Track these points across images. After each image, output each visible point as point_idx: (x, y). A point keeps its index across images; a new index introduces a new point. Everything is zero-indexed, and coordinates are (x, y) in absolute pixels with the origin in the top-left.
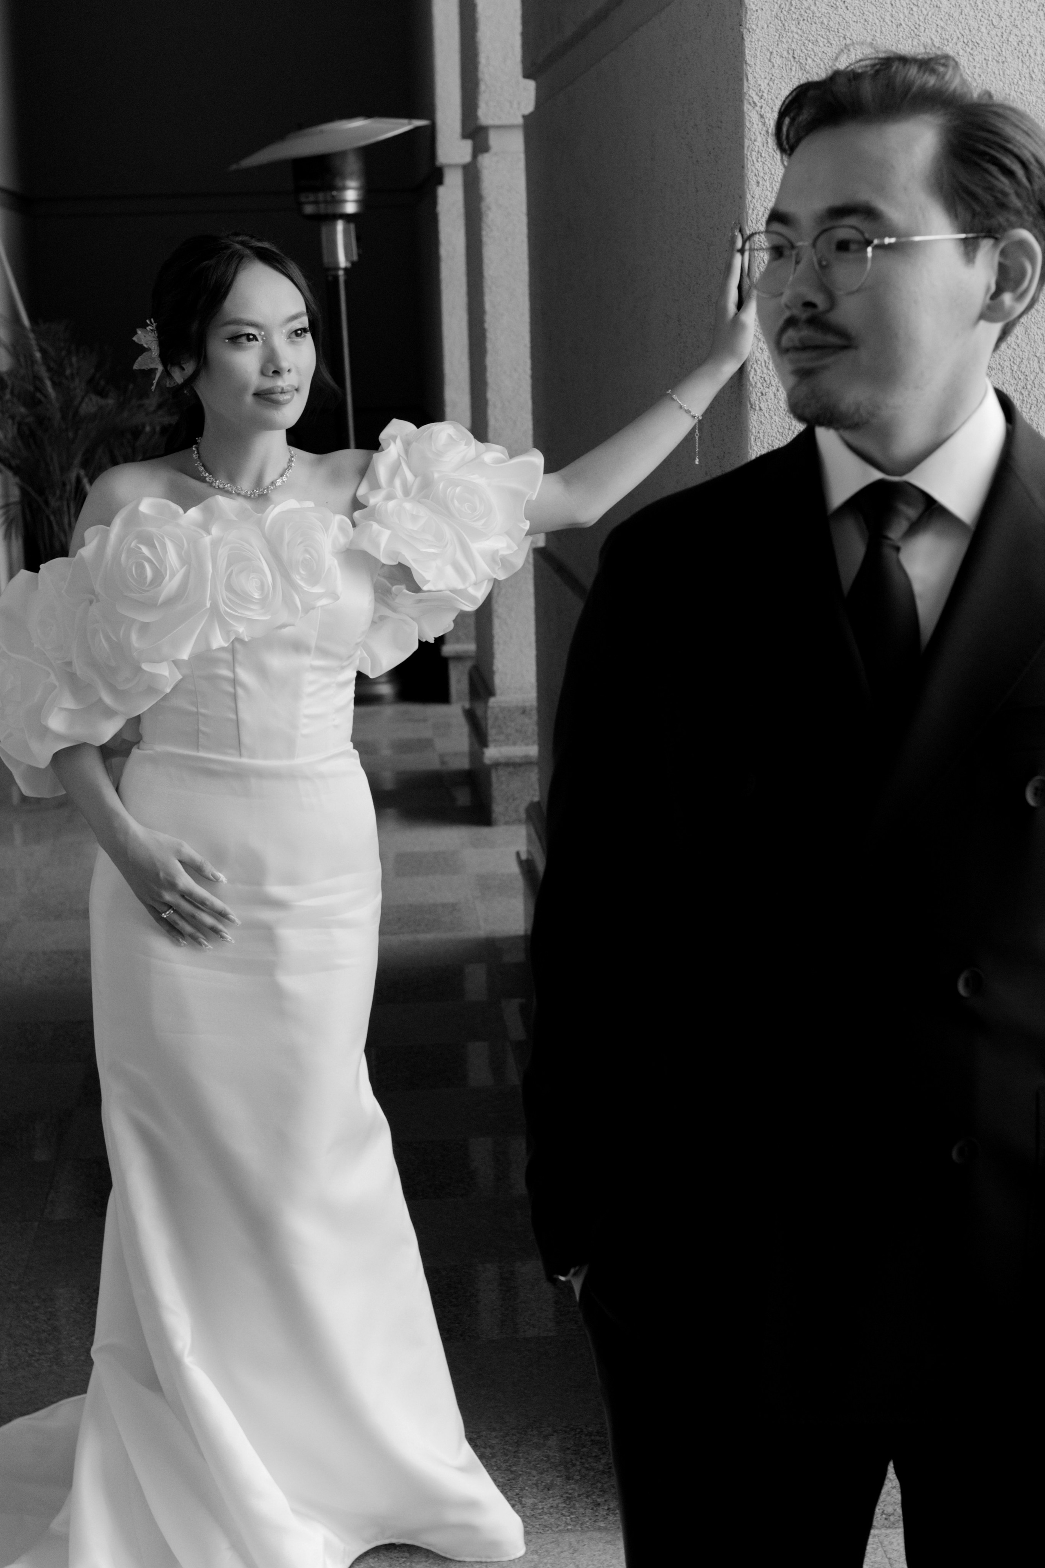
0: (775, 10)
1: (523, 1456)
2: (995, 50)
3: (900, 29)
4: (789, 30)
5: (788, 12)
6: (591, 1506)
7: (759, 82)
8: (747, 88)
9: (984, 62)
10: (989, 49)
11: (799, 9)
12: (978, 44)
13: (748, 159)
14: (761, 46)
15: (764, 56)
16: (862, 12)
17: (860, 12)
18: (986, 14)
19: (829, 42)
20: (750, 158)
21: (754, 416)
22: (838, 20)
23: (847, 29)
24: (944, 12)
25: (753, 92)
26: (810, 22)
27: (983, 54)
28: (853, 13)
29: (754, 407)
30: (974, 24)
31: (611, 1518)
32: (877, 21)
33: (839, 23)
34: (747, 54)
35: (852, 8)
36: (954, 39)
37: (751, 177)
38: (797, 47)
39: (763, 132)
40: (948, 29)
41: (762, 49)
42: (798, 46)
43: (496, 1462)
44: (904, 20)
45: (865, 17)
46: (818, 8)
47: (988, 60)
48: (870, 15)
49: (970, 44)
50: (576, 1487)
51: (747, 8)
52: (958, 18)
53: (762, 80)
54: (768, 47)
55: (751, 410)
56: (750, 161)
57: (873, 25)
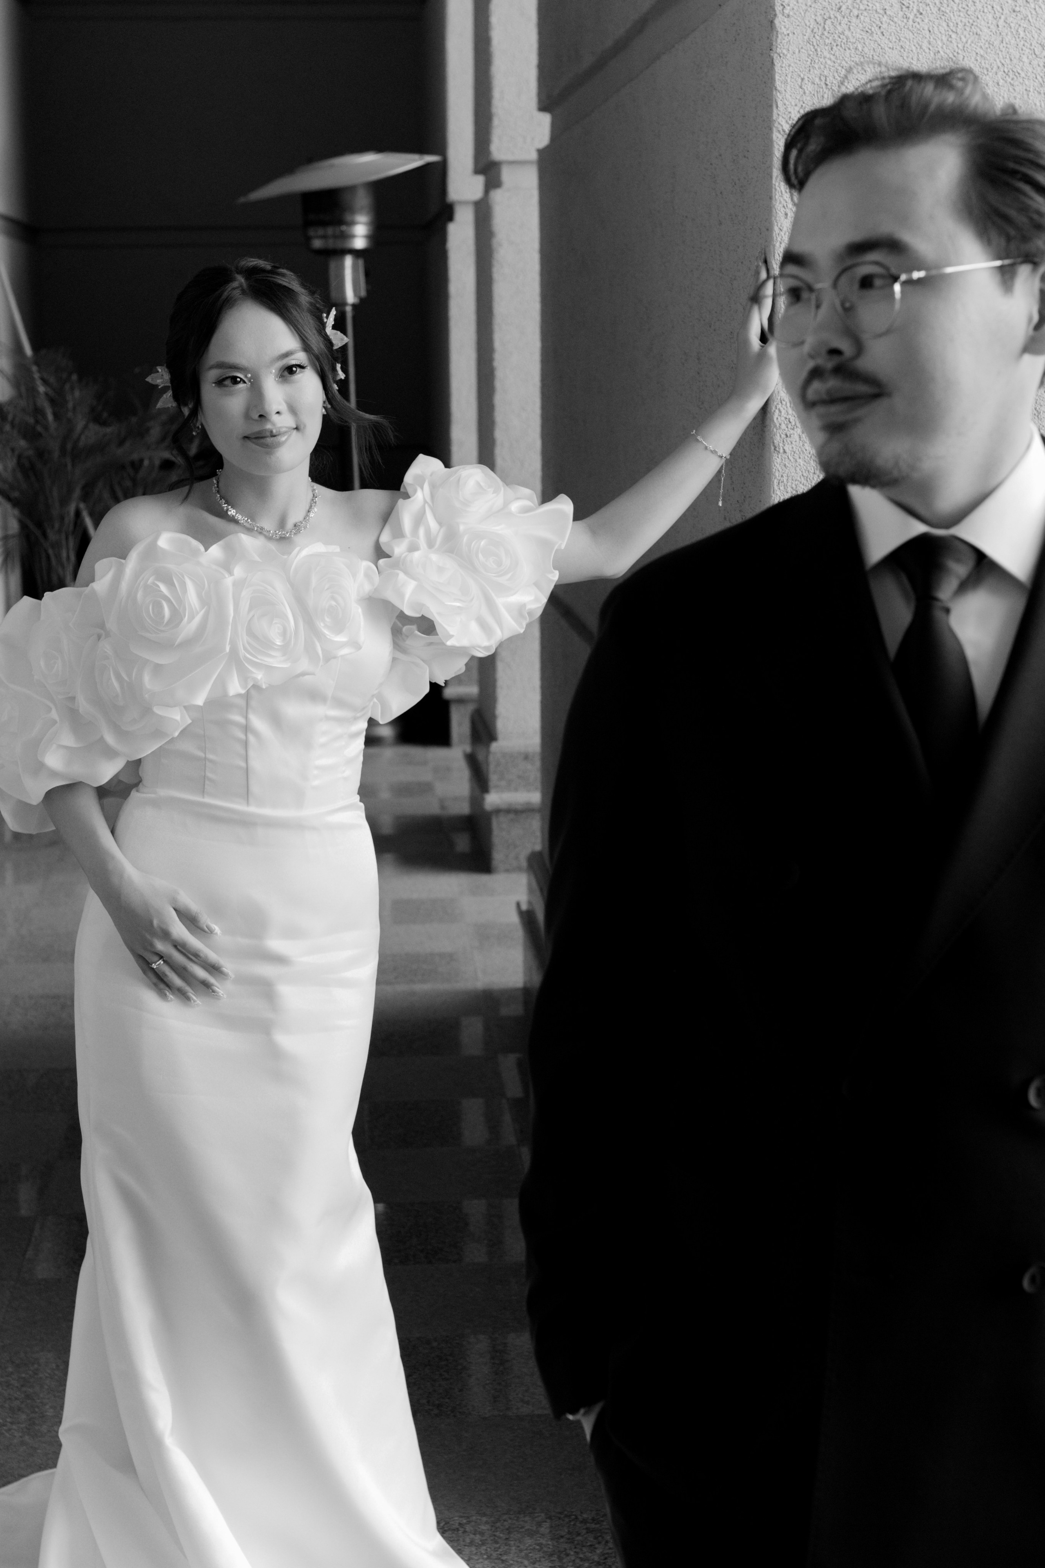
0: (807, 35)
1: (515, 1544)
2: (1037, 81)
4: (821, 55)
5: (821, 37)
7: (789, 110)
8: (777, 116)
9: (1025, 92)
10: (1030, 80)
11: (833, 34)
12: (1019, 74)
13: (776, 190)
14: (792, 72)
15: (795, 82)
16: (898, 38)
17: (897, 39)
18: (1028, 43)
19: (863, 69)
20: (778, 189)
21: (777, 459)
22: (874, 46)
23: (882, 55)
24: (984, 39)
25: (783, 119)
26: (843, 47)
27: (1024, 84)
28: (889, 39)
29: (777, 449)
30: (1015, 53)
32: (914, 48)
33: (874, 49)
34: (777, 80)
35: (888, 34)
36: (994, 68)
37: (779, 208)
38: (829, 74)
40: (988, 58)
41: (792, 75)
42: (830, 72)
43: (486, 1550)
44: (942, 48)
45: (901, 43)
46: (852, 33)
47: (1029, 91)
48: (907, 41)
49: (1011, 73)
51: (778, 31)
52: (999, 47)
53: (792, 108)
54: (799, 73)
55: (774, 452)
56: (778, 192)
57: (909, 52)
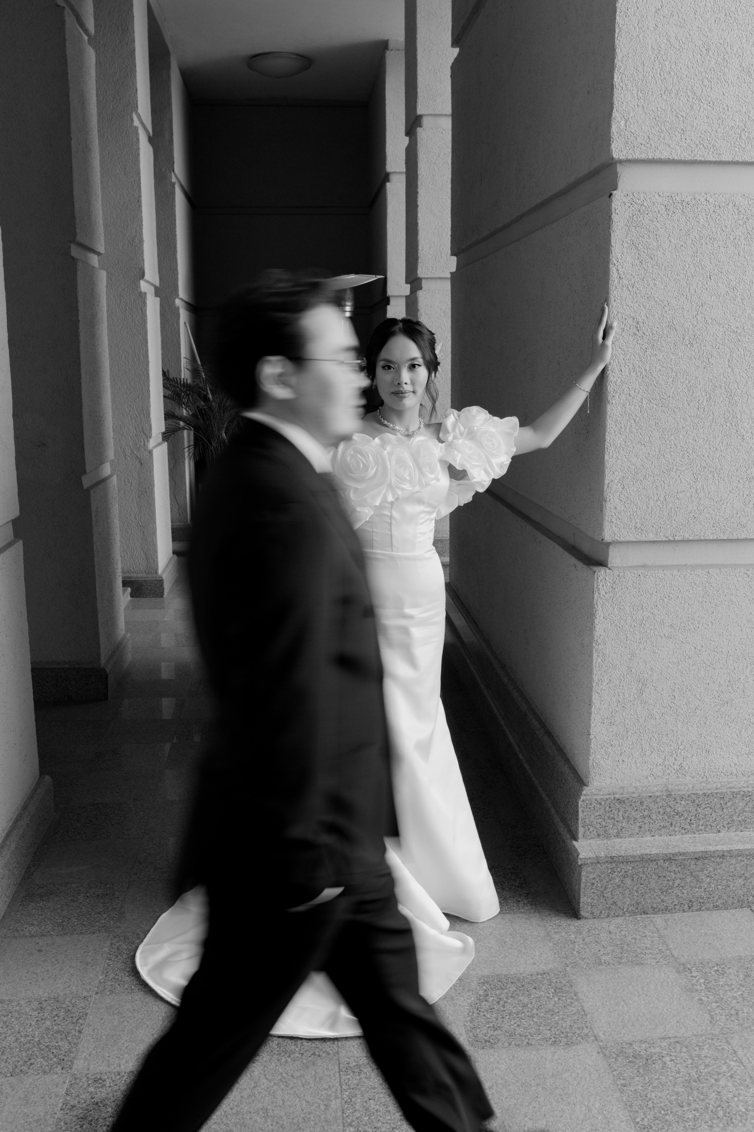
0: (625, 222)
3: (682, 231)
4: (631, 231)
5: (631, 223)
6: (516, 902)
7: (617, 255)
11: (636, 222)
14: (619, 238)
15: (620, 243)
23: (657, 231)
25: (614, 259)
26: (641, 228)
28: (660, 224)
30: (714, 230)
31: (526, 907)
32: (671, 228)
34: (612, 242)
35: (660, 222)
37: (612, 297)
38: (635, 239)
39: (618, 277)
41: (619, 240)
44: (683, 228)
45: (666, 226)
46: (645, 221)
48: (668, 225)
50: (507, 893)
51: (613, 221)
54: (621, 239)
56: (612, 290)
57: (669, 230)
